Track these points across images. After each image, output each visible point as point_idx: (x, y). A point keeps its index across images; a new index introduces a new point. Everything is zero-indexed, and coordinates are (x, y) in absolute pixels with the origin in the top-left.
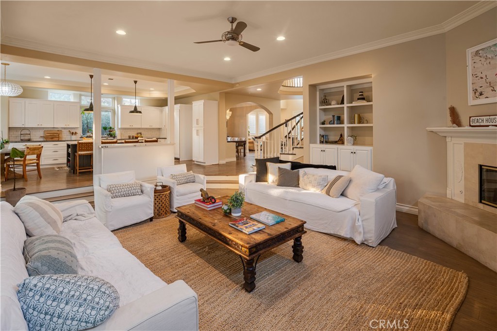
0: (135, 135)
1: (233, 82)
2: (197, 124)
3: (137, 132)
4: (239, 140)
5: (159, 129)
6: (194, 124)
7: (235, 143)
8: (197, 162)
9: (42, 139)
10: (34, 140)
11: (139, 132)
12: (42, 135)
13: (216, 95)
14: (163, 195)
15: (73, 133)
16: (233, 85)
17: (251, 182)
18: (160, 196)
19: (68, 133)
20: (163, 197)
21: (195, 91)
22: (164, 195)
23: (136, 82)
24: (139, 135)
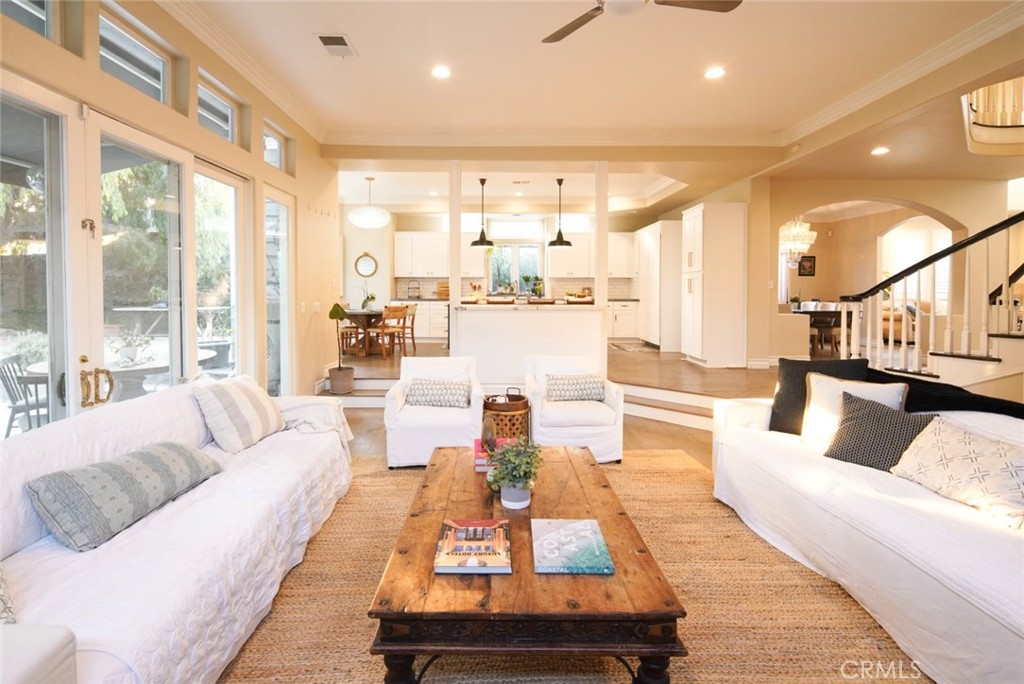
0: (579, 293)
1: (784, 144)
2: (690, 265)
3: (582, 287)
4: (819, 309)
5: (629, 279)
6: (685, 267)
7: (808, 316)
8: (691, 357)
9: (434, 297)
10: (427, 297)
11: (586, 286)
12: (435, 290)
13: (744, 187)
14: (506, 416)
15: (475, 288)
16: (782, 152)
17: (747, 426)
18: (500, 418)
19: (470, 287)
20: (506, 421)
21: (685, 185)
22: (508, 418)
23: (560, 182)
24: (587, 292)
